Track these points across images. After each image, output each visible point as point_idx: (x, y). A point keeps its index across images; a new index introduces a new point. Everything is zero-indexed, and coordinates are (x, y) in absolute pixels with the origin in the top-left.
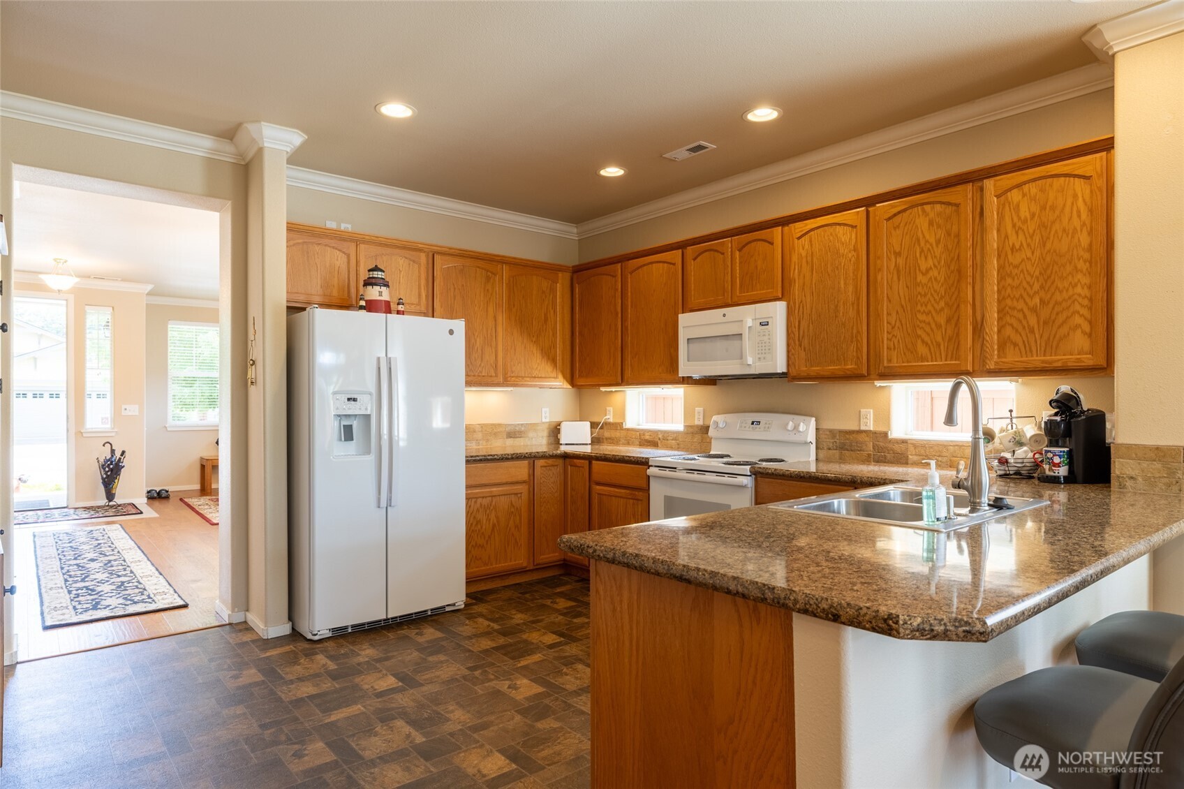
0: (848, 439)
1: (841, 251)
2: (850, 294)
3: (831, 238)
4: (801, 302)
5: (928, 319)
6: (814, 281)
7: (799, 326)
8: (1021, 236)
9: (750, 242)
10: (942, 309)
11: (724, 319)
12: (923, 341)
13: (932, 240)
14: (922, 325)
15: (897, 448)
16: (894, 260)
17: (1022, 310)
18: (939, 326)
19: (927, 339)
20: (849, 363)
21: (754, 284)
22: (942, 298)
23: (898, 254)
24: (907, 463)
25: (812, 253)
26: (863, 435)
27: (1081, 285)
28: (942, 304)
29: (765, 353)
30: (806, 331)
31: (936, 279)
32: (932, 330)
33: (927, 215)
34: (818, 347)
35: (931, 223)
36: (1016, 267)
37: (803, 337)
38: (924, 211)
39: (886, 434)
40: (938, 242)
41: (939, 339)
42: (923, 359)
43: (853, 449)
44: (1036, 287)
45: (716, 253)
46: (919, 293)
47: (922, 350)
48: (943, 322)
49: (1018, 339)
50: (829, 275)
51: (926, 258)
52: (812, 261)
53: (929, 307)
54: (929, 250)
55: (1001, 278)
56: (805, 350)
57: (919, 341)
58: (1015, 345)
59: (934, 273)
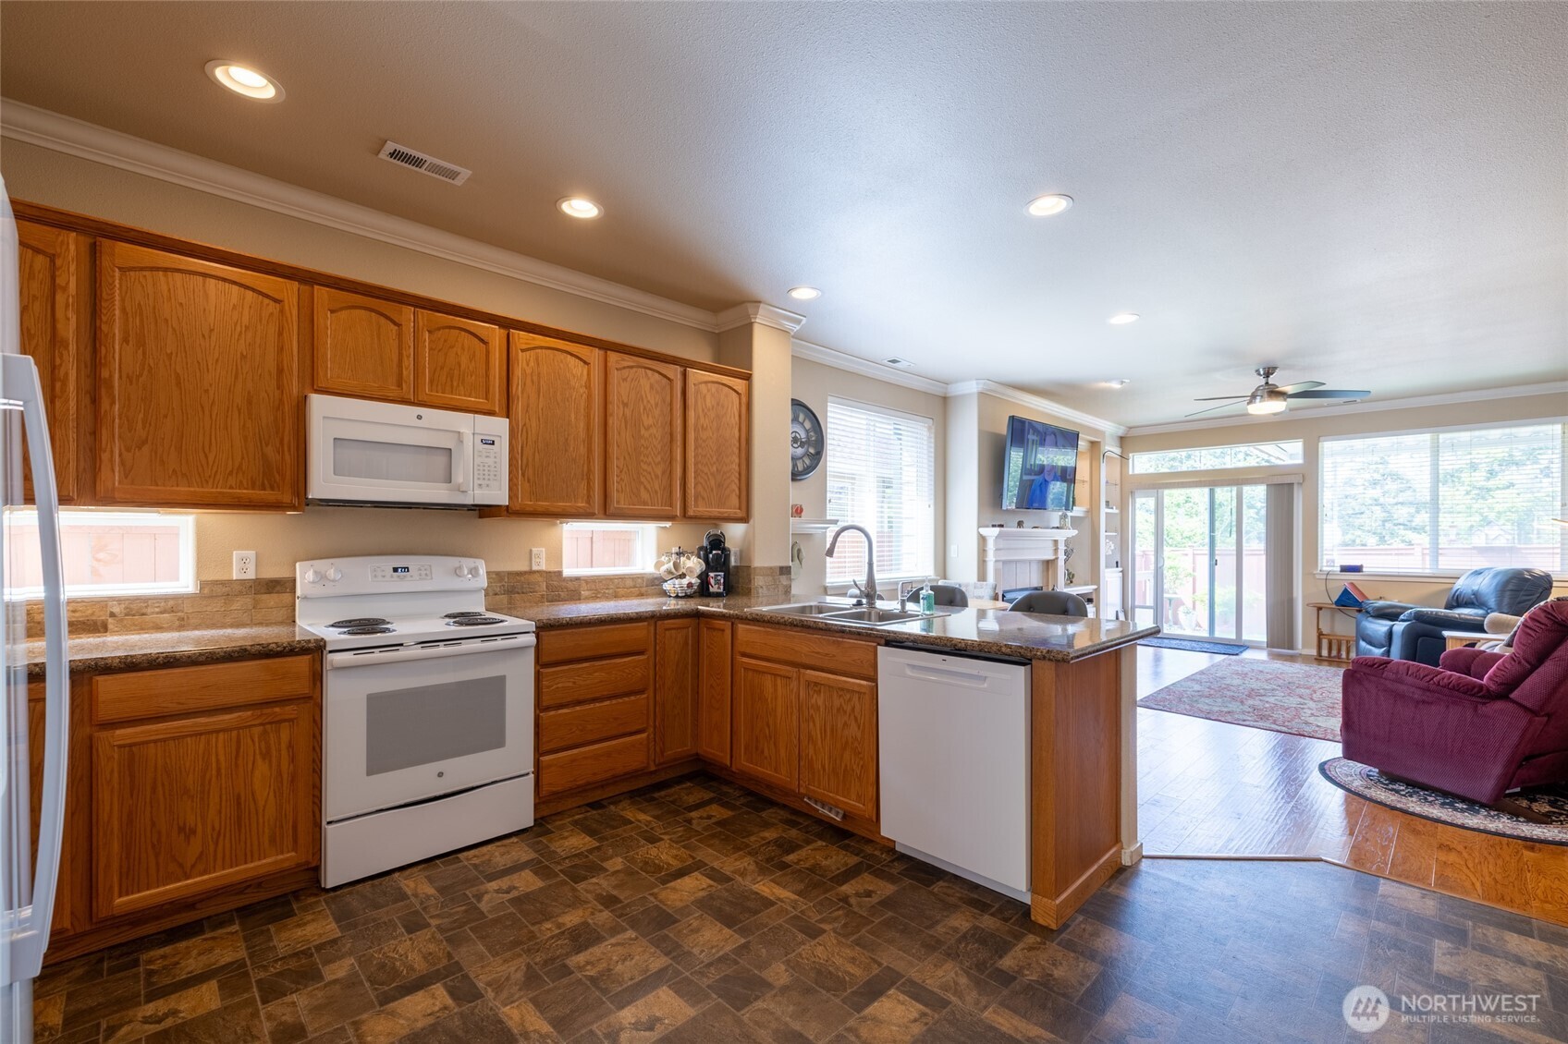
0: (518, 581)
1: (572, 383)
2: (581, 430)
3: (562, 366)
4: (525, 425)
5: (649, 469)
6: (540, 406)
7: (522, 453)
8: (707, 420)
9: (450, 327)
10: (659, 463)
11: (419, 423)
12: (645, 487)
13: (652, 402)
14: (645, 473)
15: (570, 585)
16: (622, 409)
17: (706, 474)
18: (657, 476)
19: (648, 486)
20: (580, 500)
21: (455, 384)
22: (659, 453)
23: (625, 405)
24: (580, 599)
25: (539, 374)
26: (536, 576)
27: (733, 463)
28: (659, 458)
29: (489, 480)
30: (530, 459)
31: (655, 437)
32: (652, 479)
33: (649, 379)
34: (545, 479)
35: (652, 387)
36: (704, 441)
37: (527, 465)
38: (646, 374)
39: (560, 573)
40: (657, 405)
41: (657, 487)
42: (645, 503)
43: (524, 591)
44: (714, 459)
45: (382, 318)
46: (643, 445)
47: (644, 495)
48: (659, 473)
49: (705, 496)
50: (558, 404)
51: (648, 417)
52: (539, 383)
53: (650, 459)
54: (650, 410)
55: (696, 448)
56: (529, 481)
57: (642, 487)
58: (703, 499)
59: (653, 430)
